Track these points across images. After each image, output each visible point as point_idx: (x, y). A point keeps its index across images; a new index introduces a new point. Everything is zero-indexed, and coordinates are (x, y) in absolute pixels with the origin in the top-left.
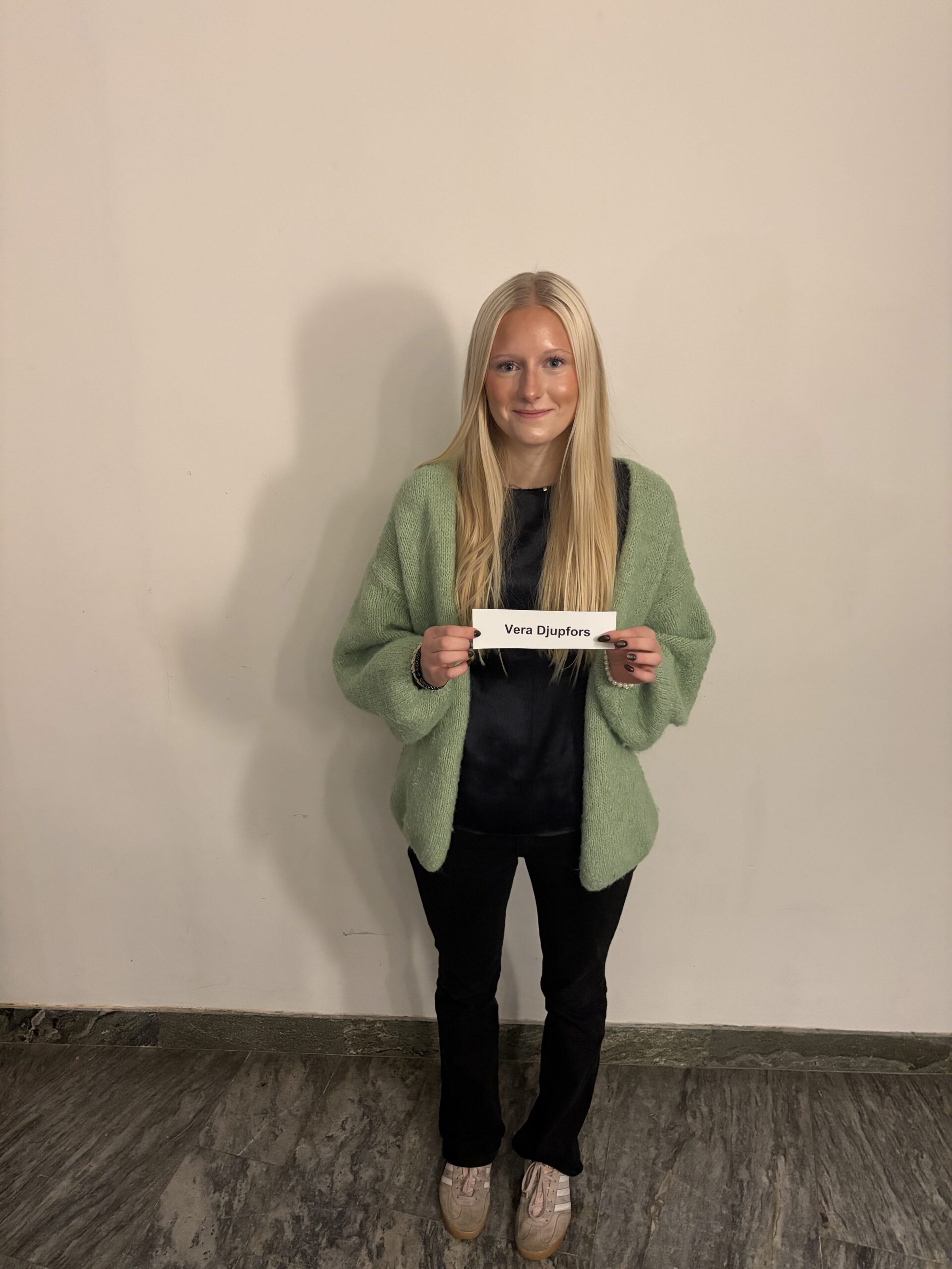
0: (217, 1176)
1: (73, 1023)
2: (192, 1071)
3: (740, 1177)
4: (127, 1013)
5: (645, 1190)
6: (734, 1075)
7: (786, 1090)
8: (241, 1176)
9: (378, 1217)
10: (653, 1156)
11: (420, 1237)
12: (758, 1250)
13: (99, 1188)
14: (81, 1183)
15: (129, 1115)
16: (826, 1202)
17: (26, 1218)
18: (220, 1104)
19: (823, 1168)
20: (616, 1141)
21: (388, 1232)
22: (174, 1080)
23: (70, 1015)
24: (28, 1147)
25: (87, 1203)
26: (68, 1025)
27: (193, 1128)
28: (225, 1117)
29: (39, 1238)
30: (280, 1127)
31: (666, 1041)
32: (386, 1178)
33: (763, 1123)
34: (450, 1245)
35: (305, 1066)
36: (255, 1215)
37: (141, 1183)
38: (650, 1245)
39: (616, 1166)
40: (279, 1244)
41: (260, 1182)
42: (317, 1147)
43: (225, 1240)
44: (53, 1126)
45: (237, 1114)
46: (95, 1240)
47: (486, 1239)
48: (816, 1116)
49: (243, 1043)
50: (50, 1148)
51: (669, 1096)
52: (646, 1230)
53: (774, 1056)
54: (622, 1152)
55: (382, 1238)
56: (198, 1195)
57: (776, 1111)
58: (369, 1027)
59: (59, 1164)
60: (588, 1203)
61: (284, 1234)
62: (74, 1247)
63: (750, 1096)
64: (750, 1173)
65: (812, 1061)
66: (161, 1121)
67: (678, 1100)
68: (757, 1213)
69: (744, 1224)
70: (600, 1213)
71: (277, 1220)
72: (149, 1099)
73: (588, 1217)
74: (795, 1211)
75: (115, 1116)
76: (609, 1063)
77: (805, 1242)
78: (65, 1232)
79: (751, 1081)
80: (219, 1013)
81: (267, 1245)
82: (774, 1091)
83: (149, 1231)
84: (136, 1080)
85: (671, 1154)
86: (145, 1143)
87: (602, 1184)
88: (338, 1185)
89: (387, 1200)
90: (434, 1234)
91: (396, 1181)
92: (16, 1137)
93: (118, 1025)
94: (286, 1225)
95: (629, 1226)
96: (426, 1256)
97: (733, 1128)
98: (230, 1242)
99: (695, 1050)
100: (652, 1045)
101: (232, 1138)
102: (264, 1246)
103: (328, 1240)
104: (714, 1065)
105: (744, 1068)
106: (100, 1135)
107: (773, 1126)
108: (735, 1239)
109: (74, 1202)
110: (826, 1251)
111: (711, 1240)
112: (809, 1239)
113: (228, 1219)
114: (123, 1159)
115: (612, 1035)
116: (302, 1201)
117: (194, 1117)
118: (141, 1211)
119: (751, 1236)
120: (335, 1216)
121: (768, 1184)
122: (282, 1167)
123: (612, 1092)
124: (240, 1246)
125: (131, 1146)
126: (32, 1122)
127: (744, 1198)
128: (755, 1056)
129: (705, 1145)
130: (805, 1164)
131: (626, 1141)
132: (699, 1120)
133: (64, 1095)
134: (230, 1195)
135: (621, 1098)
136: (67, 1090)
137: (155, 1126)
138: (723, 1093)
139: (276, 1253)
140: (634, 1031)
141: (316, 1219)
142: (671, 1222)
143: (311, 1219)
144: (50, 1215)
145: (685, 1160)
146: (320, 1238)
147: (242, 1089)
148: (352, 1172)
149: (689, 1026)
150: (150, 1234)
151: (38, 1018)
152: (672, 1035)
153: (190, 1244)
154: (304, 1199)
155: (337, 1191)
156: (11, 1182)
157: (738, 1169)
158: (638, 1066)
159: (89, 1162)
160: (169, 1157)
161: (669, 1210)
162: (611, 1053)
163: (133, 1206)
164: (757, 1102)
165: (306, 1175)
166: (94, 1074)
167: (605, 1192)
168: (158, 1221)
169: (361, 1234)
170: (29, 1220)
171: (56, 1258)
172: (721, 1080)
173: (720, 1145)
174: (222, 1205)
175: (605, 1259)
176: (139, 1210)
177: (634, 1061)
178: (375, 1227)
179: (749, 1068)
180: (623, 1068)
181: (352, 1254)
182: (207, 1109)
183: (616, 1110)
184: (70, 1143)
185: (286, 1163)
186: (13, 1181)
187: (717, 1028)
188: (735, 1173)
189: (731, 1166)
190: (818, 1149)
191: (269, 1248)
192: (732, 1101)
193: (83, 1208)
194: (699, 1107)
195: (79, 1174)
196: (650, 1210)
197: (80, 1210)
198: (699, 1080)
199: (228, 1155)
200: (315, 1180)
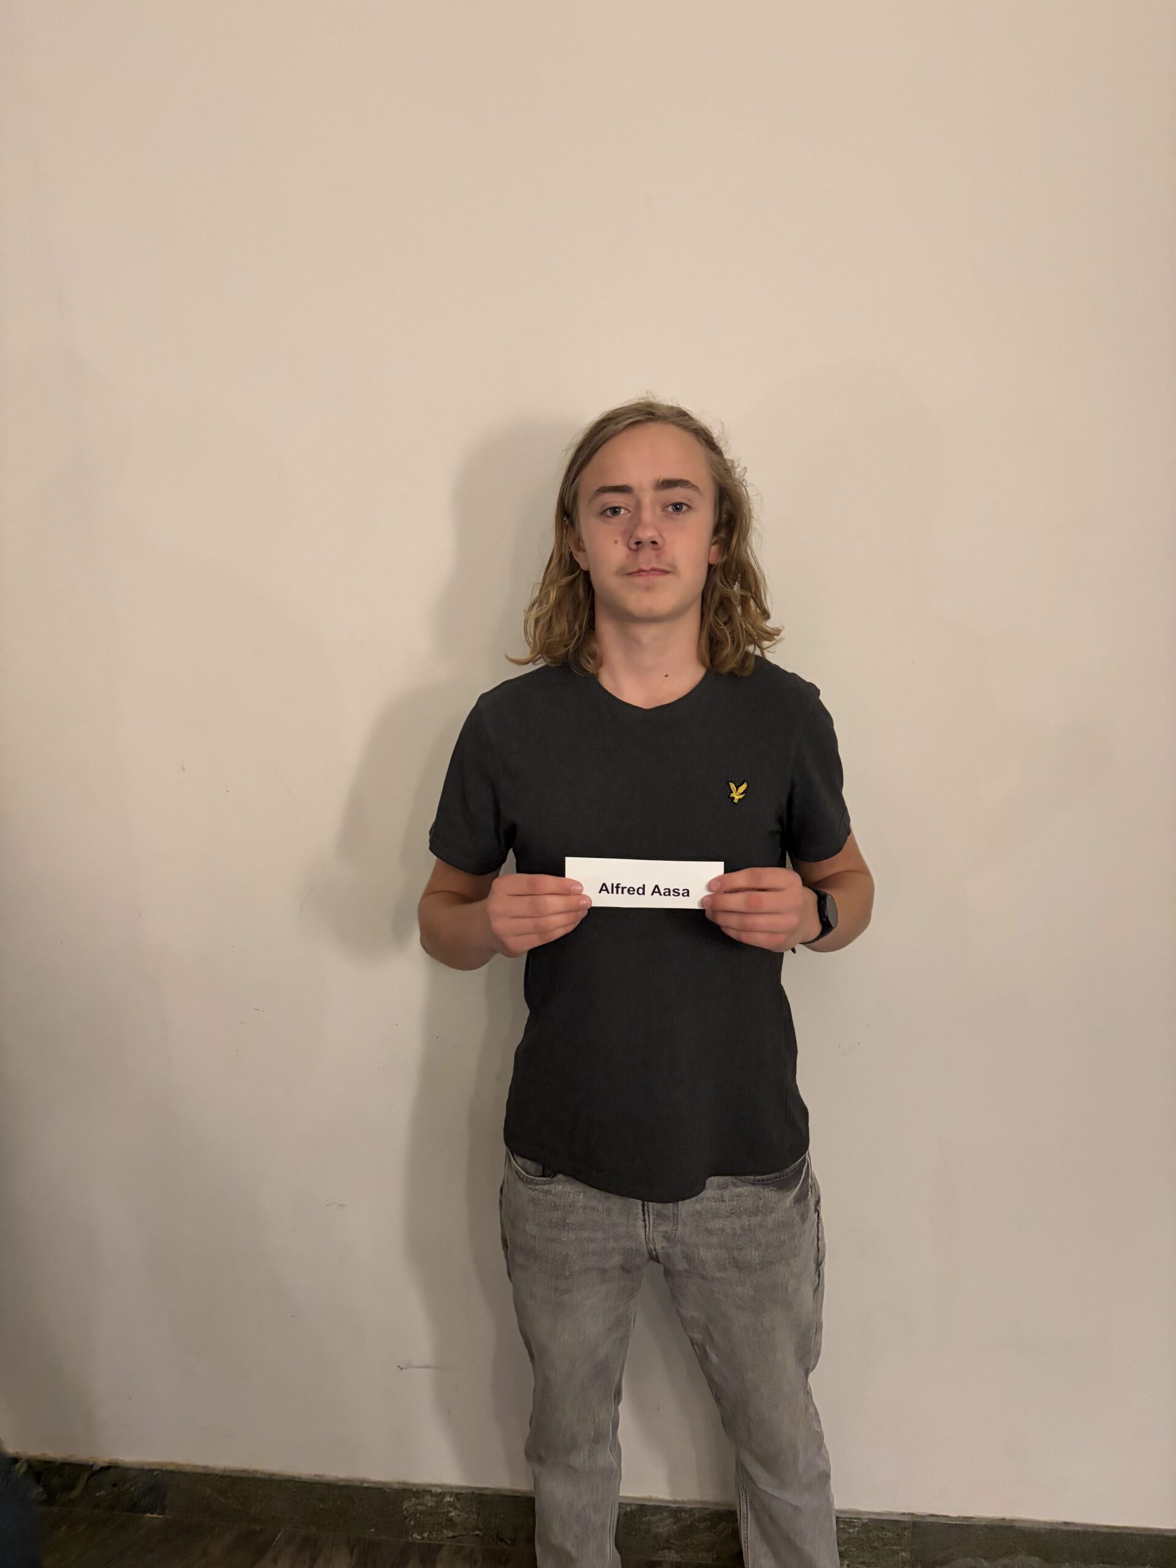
1: (60, 1480)
2: (205, 1554)
4: (126, 1469)
23: (58, 1467)
26: (55, 1481)
49: (273, 1517)
53: (1004, 1561)
58: (437, 1502)
80: (241, 1474)
93: (115, 1485)
99: (891, 1550)
128: (976, 1561)
149: (879, 1514)
166: (81, 1552)
187: (919, 1519)
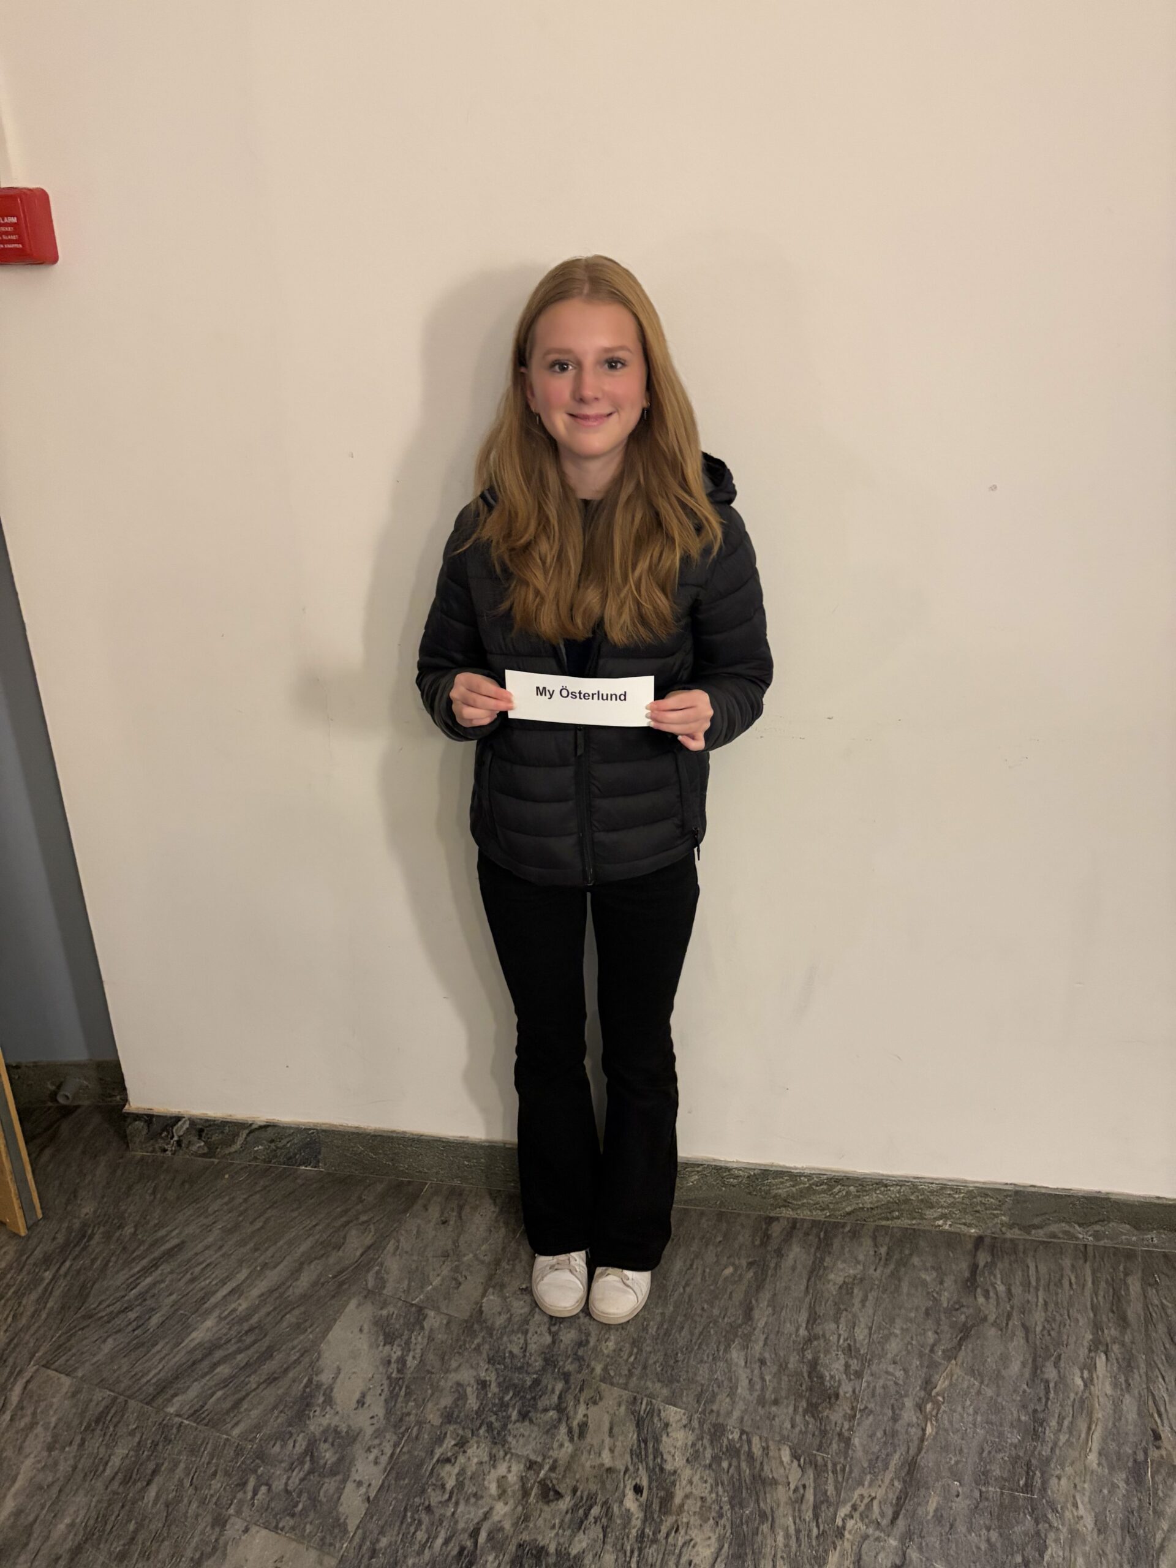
0: (388, 1325)
1: (221, 1136)
2: (360, 1200)
3: (1046, 1376)
4: (284, 1128)
5: (919, 1382)
6: (1041, 1247)
7: (1111, 1270)
8: (418, 1328)
9: (581, 1390)
10: (931, 1341)
11: (632, 1417)
12: (1067, 1469)
13: (247, 1333)
14: (228, 1324)
15: (286, 1247)
16: (1160, 1415)
17: (163, 1362)
18: (392, 1242)
19: (1157, 1372)
20: (883, 1320)
21: (593, 1411)
22: (339, 1209)
23: (217, 1125)
24: (168, 1279)
25: (234, 1348)
26: (216, 1137)
27: (362, 1266)
28: (398, 1257)
29: (179, 1386)
30: (464, 1273)
31: (952, 1200)
32: (592, 1344)
33: (1078, 1311)
34: (669, 1430)
35: (495, 1204)
36: (433, 1376)
37: (298, 1328)
38: (924, 1451)
39: (883, 1349)
40: (460, 1412)
41: (440, 1336)
42: (508, 1300)
43: (396, 1401)
44: (196, 1254)
45: (412, 1255)
46: (243, 1393)
47: (714, 1427)
48: (1150, 1306)
49: (420, 1172)
50: (193, 1280)
51: (954, 1267)
52: (920, 1433)
53: (1097, 1227)
54: (891, 1334)
55: (585, 1416)
56: (365, 1347)
57: (1097, 1295)
59: (204, 1300)
60: (846, 1393)
61: (467, 1399)
62: (219, 1399)
63: (1062, 1276)
64: (1059, 1372)
65: (1149, 1236)
66: (322, 1256)
67: (967, 1274)
68: (1066, 1423)
69: (1049, 1435)
70: (860, 1406)
71: (458, 1384)
72: (310, 1229)
73: (843, 1410)
74: (1117, 1424)
75: (270, 1247)
76: (877, 1223)
77: (1130, 1464)
78: (208, 1381)
79: (1063, 1257)
80: (391, 1134)
81: (445, 1414)
82: (1094, 1272)
83: (306, 1386)
84: (295, 1206)
85: (955, 1341)
86: (305, 1280)
87: (863, 1371)
88: (532, 1347)
89: (593, 1370)
90: (650, 1415)
91: (604, 1349)
92: (155, 1265)
93: (272, 1141)
94: (469, 1390)
95: (898, 1427)
96: (639, 1441)
97: (1038, 1313)
98: (402, 1407)
99: (991, 1214)
100: (935, 1204)
101: (406, 1282)
102: (442, 1414)
103: (520, 1412)
104: (1014, 1234)
105: (1055, 1240)
106: (253, 1267)
107: (1092, 1315)
108: (1036, 1453)
109: (219, 1347)
110: (1156, 1478)
111: (1005, 1452)
112: (1135, 1461)
113: (400, 1378)
114: (277, 1298)
115: (882, 1189)
116: (489, 1362)
117: (362, 1255)
118: (297, 1362)
119: (1057, 1451)
120: (529, 1383)
121: (1082, 1387)
122: (466, 1321)
123: (880, 1259)
124: (414, 1412)
125: (289, 1284)
126: (172, 1249)
127: (1049, 1403)
128: (1071, 1226)
129: (1000, 1332)
130: (1132, 1364)
131: (897, 1321)
132: (991, 1301)
133: (211, 1219)
134: (403, 1350)
135: (892, 1267)
136: (215, 1212)
137: (316, 1261)
138: (1025, 1268)
139: (456, 1423)
140: (913, 1185)
141: (505, 1386)
142: (952, 1425)
143: (499, 1385)
144: (191, 1360)
145: (973, 1351)
146: (510, 1410)
147: (419, 1227)
148: (550, 1332)
149: (984, 1183)
150: (308, 1390)
151: (182, 1127)
152: (961, 1193)
153: (354, 1405)
154: (491, 1361)
155: (531, 1355)
156: (147, 1317)
157: (1043, 1366)
158: (914, 1229)
159: (239, 1298)
160: (331, 1299)
161: (951, 1410)
162: (880, 1211)
163: (289, 1355)
164: (1071, 1284)
165: (495, 1333)
166: (245, 1196)
167: (868, 1383)
168: (316, 1375)
169: (560, 1409)
170: (167, 1363)
171: (196, 1411)
172: (1024, 1253)
173: (1020, 1333)
174: (393, 1361)
175: (866, 1465)
176: (296, 1360)
177: (909, 1222)
178: (577, 1401)
179: (1062, 1241)
180: (895, 1230)
181: (547, 1432)
182: (376, 1247)
183: (884, 1280)
184: (216, 1277)
185: (471, 1316)
186: (150, 1318)
187: (1021, 1189)
188: (1039, 1371)
189: (1034, 1360)
190: (1151, 1348)
191: (449, 1417)
192: (1038, 1280)
193: (229, 1354)
194: (993, 1285)
195: (226, 1313)
196: (925, 1408)
197: (226, 1356)
198: (995, 1252)
199: (400, 1304)
200: (505, 1339)
